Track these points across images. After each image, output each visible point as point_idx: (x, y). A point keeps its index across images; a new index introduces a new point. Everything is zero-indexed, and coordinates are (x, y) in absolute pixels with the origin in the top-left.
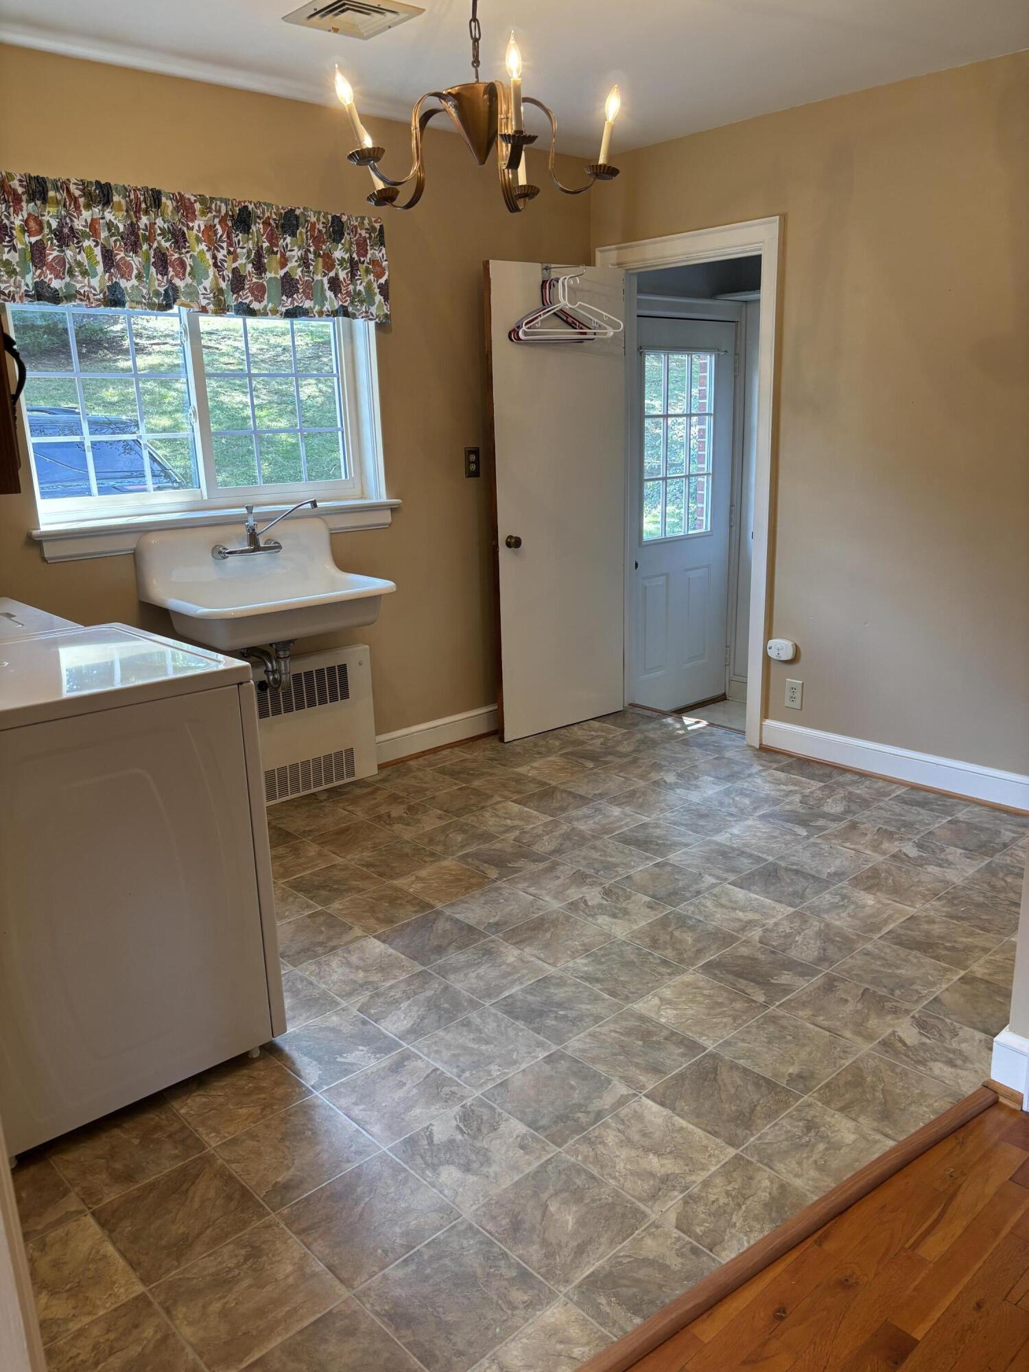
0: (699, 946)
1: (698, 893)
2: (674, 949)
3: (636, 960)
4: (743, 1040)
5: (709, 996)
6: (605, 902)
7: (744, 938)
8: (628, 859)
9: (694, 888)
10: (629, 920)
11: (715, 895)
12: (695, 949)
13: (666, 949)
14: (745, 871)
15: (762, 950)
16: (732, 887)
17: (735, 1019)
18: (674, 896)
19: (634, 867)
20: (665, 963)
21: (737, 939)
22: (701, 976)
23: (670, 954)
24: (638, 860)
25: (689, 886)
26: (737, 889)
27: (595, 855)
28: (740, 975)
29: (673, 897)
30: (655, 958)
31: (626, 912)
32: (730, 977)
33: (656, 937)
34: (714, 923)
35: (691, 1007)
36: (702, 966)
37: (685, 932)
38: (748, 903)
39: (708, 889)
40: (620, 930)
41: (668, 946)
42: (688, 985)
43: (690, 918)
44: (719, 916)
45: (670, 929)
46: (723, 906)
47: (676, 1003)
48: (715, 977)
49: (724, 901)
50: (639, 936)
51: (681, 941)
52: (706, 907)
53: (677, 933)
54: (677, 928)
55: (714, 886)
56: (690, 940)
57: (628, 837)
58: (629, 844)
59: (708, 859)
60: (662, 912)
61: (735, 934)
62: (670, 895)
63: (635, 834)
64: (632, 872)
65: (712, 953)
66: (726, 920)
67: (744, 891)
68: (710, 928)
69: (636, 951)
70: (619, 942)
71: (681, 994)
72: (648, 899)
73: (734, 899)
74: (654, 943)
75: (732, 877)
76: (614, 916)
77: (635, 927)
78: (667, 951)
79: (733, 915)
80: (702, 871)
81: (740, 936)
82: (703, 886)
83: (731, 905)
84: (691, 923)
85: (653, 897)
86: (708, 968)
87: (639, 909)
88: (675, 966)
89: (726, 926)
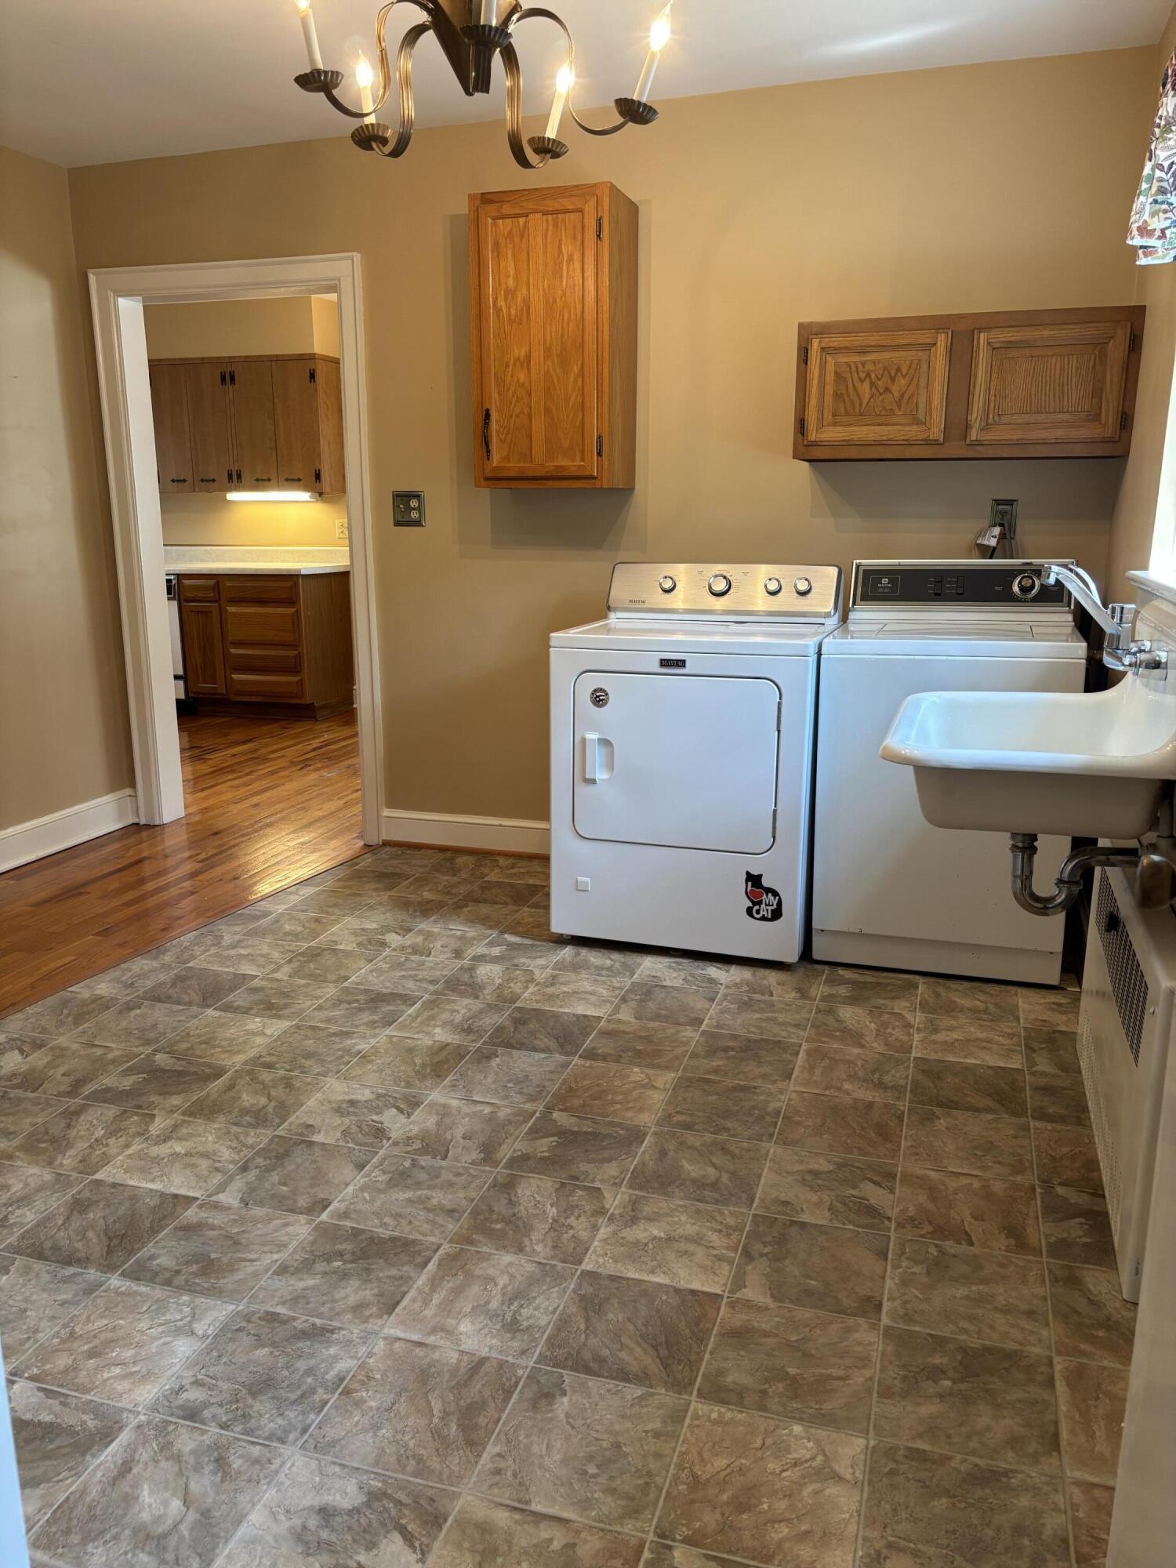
0: (232, 1093)
1: (244, 1168)
2: (263, 1083)
3: (303, 1061)
4: (179, 1021)
5: (214, 1047)
6: (374, 1117)
7: (175, 1115)
8: (378, 1204)
9: (252, 1175)
10: (329, 1102)
11: (217, 1170)
12: (237, 1088)
13: (273, 1080)
14: (167, 1235)
15: (152, 1107)
16: (191, 1194)
17: (188, 1034)
18: (279, 1153)
19: (362, 1189)
20: (269, 1066)
21: (184, 1114)
22: (228, 1062)
23: (266, 1076)
24: (360, 1207)
25: (260, 1178)
26: (182, 1192)
27: (438, 1197)
28: (181, 1073)
29: (281, 1151)
30: (282, 1067)
31: (339, 1111)
32: (193, 1069)
33: (287, 1090)
34: (216, 1126)
35: (233, 1034)
36: (226, 1072)
37: (252, 1105)
38: (166, 1170)
39: (231, 1178)
40: (336, 1088)
41: (270, 1084)
42: (239, 1052)
43: (250, 1125)
44: (210, 1138)
45: (273, 1104)
46: (205, 1155)
47: (248, 1035)
48: (210, 1065)
49: (204, 1164)
50: (311, 1086)
51: (256, 1093)
52: (230, 1147)
53: (263, 1101)
54: (264, 1107)
55: (222, 1188)
56: (245, 1096)
57: (404, 1257)
58: (393, 1239)
59: (236, 1243)
60: (290, 1124)
61: (186, 1118)
62: (287, 1154)
63: (394, 1272)
64: (360, 1179)
65: (216, 1089)
66: (199, 1135)
67: (173, 1190)
68: (221, 1118)
69: (306, 1070)
70: (330, 1074)
71: (245, 1042)
72: (317, 1138)
73: (187, 1172)
74: (288, 1083)
75: (192, 1214)
76: (352, 1103)
77: (319, 1095)
78: (270, 1078)
79: (189, 1144)
80: (243, 1212)
81: (181, 1117)
82: (239, 1184)
83: (193, 1160)
84: (248, 1118)
85: (311, 1144)
86: (219, 1072)
87: (323, 1120)
88: (259, 1063)
89: (199, 1124)
